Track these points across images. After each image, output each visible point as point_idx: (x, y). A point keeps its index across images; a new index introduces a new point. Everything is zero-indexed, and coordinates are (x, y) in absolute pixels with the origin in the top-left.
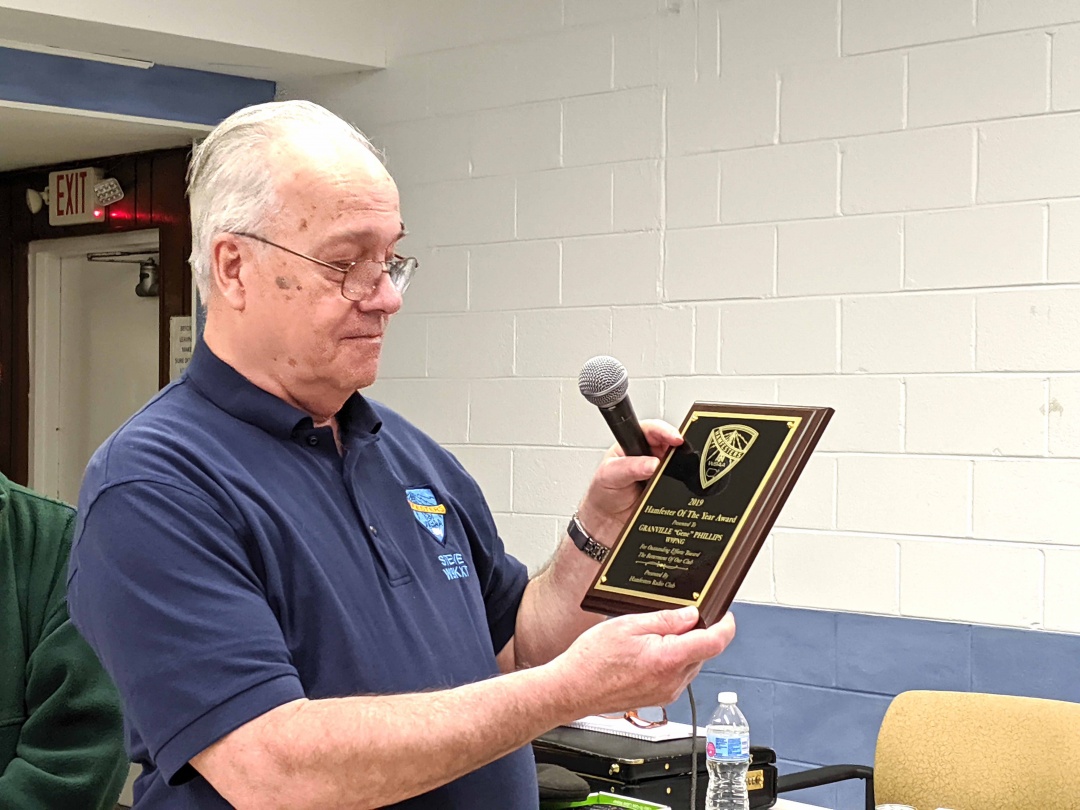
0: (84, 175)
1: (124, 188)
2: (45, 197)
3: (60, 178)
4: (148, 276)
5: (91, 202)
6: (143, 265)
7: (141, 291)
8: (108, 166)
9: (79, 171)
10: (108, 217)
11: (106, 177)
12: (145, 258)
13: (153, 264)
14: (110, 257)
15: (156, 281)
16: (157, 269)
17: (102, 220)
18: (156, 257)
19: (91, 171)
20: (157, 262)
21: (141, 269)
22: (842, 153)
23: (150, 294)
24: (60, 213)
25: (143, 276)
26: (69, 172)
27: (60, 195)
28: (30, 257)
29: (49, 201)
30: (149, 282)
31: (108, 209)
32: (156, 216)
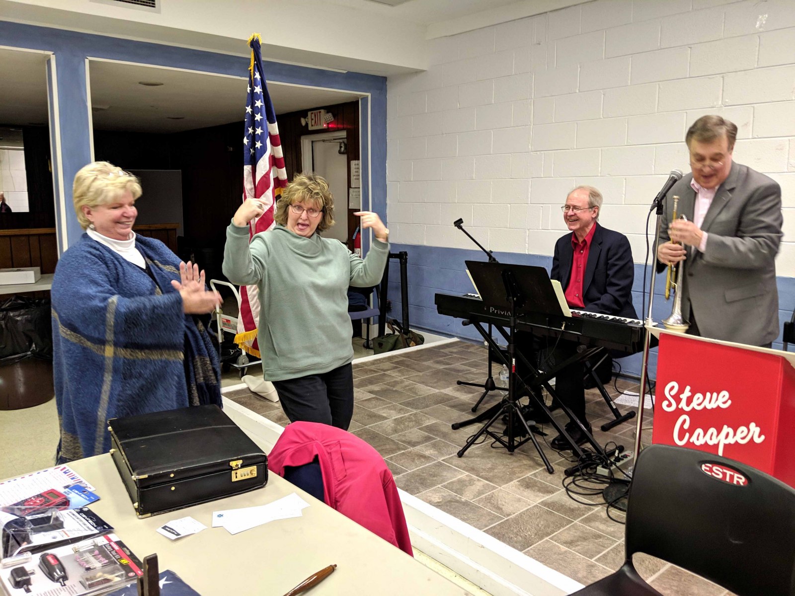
0: (320, 112)
1: (334, 116)
2: (307, 120)
3: (312, 113)
4: (342, 147)
5: (323, 121)
6: (341, 143)
7: (340, 152)
8: (329, 109)
9: (318, 111)
10: (328, 126)
11: (328, 112)
12: (341, 141)
13: (344, 143)
14: (330, 141)
15: (345, 148)
16: (345, 145)
17: (326, 128)
18: (345, 140)
19: (322, 111)
20: (346, 142)
21: (340, 145)
22: (604, 95)
23: (343, 153)
24: (312, 126)
25: (341, 147)
26: (315, 111)
27: (312, 119)
28: (302, 141)
29: (309, 122)
30: (343, 149)
31: (328, 124)
32: (345, 126)
